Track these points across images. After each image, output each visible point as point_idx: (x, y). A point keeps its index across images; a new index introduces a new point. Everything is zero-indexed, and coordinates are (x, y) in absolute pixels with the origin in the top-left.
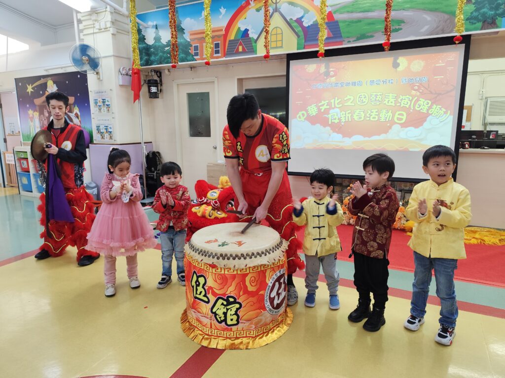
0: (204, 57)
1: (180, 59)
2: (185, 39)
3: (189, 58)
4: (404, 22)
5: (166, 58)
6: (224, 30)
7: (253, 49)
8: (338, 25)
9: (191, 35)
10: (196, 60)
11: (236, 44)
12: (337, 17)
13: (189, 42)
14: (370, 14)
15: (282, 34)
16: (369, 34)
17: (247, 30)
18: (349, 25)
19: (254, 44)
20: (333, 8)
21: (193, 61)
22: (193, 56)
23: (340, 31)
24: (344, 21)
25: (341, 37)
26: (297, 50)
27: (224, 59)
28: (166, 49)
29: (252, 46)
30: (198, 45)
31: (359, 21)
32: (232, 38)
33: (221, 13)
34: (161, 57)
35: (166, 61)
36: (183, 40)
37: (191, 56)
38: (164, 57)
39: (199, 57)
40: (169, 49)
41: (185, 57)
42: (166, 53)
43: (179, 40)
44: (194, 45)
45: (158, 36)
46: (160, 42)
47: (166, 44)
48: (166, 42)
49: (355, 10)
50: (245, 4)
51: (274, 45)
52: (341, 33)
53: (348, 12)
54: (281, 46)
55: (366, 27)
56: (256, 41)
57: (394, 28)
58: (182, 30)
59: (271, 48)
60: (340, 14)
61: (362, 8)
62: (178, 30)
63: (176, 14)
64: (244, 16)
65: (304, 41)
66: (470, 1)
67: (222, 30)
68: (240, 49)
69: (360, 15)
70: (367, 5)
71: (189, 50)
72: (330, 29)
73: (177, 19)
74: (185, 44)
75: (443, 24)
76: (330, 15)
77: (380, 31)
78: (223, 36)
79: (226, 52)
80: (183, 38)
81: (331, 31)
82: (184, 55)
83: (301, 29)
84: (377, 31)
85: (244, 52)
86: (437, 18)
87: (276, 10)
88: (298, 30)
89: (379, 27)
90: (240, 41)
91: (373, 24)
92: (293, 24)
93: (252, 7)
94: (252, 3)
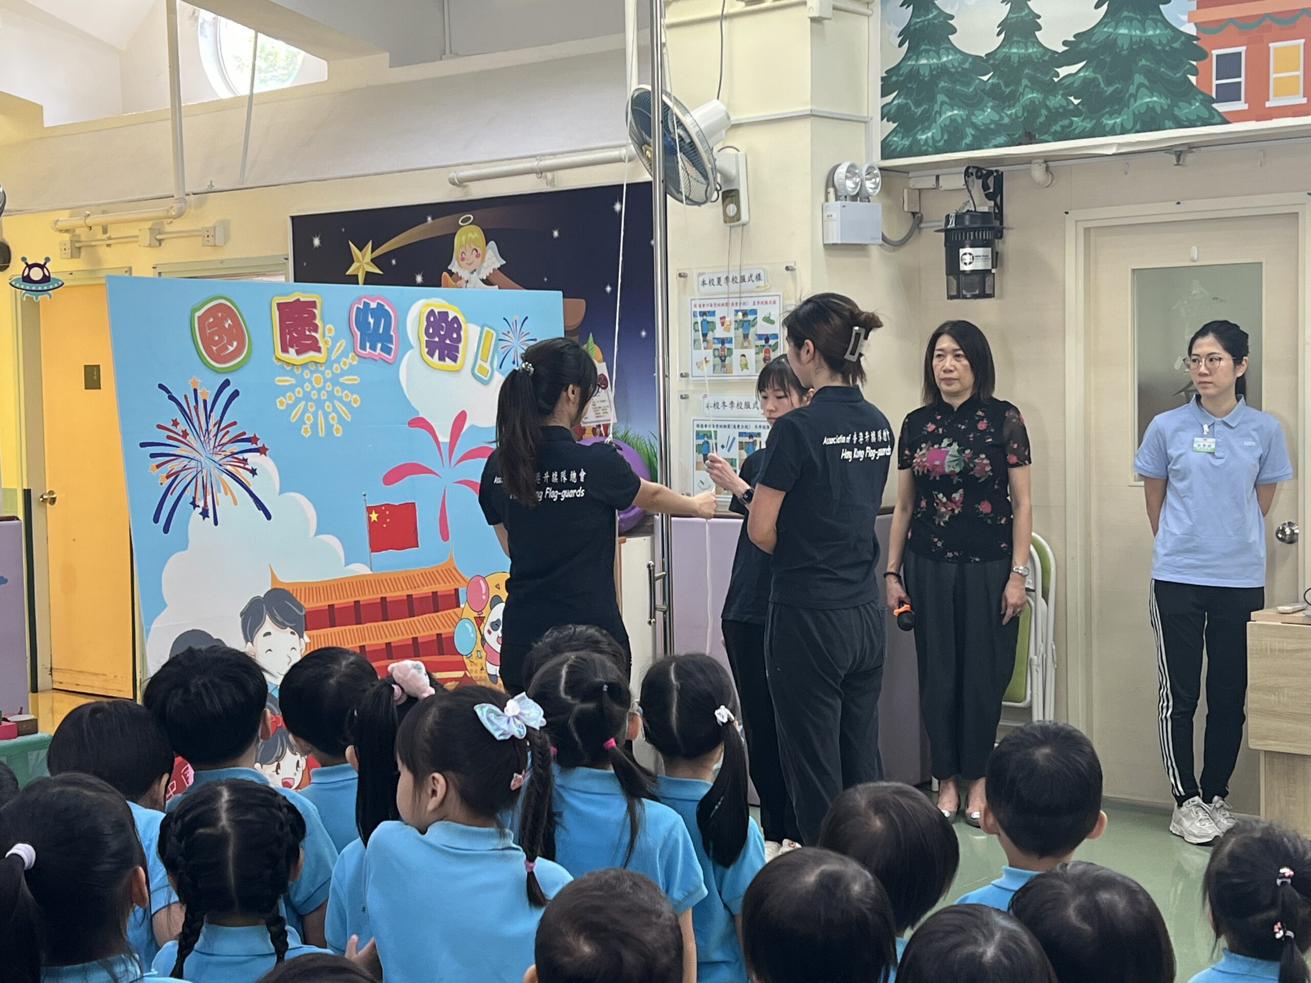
0: (1268, 104)
1: (1137, 117)
2: (1167, 25)
3: (1184, 111)
5: (1056, 115)
9: (1201, 5)
10: (1226, 122)
13: (1191, 37)
22: (1208, 101)
28: (1063, 71)
30: (1242, 49)
34: (1032, 110)
35: (1061, 126)
36: (1158, 32)
37: (1201, 104)
38: (1047, 108)
39: (1241, 106)
40: (1081, 74)
41: (1166, 108)
42: (1061, 92)
43: (1138, 32)
44: (1215, 52)
45: (1024, 14)
46: (1033, 43)
47: (1066, 48)
48: (1065, 43)
71: (1190, 76)
74: (1167, 49)
80: (1159, 21)
82: (1162, 101)
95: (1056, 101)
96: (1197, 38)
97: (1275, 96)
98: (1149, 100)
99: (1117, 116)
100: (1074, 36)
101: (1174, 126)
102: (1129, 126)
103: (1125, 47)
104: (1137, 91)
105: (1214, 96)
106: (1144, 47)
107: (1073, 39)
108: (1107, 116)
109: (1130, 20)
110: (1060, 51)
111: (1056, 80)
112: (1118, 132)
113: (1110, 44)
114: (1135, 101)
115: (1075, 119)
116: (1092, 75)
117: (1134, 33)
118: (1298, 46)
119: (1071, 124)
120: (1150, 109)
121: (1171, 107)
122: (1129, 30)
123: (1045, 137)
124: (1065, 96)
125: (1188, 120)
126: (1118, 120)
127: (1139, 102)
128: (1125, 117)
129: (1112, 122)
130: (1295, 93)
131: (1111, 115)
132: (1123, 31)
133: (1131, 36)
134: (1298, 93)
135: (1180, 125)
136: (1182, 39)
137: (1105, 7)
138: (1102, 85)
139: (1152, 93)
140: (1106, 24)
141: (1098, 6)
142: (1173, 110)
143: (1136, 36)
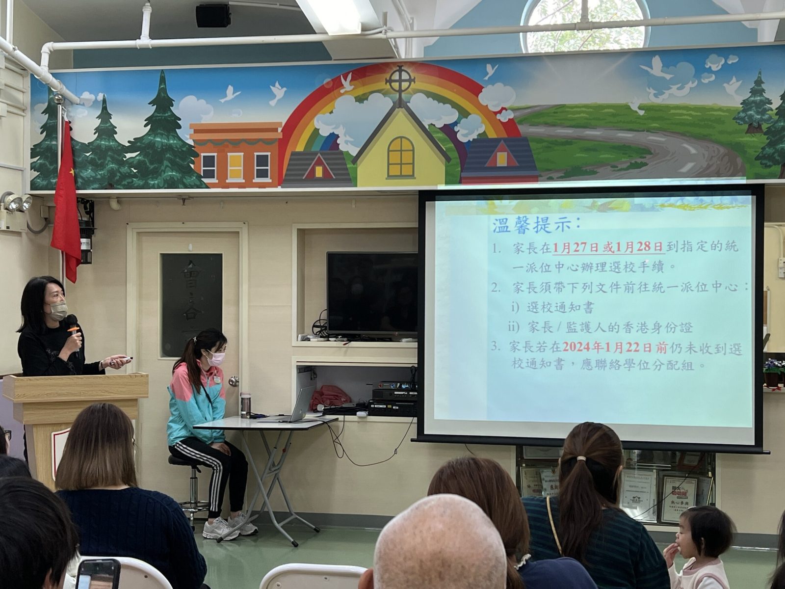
0: (227, 181)
2: (180, 139)
3: (188, 180)
4: (651, 153)
5: (124, 176)
6: (280, 130)
7: (348, 174)
8: (529, 146)
9: (196, 131)
10: (208, 188)
11: (308, 162)
12: (524, 130)
13: (191, 146)
14: (589, 133)
15: (413, 150)
16: (588, 168)
17: (334, 137)
18: (548, 147)
19: (350, 166)
20: (518, 113)
21: (198, 187)
22: (199, 177)
23: (532, 156)
24: (540, 140)
25: (534, 168)
26: (447, 183)
27: (279, 189)
28: (128, 155)
29: (347, 169)
30: (215, 154)
31: (568, 142)
32: (300, 148)
33: (275, 96)
34: (112, 173)
35: (128, 182)
36: (175, 142)
37: (196, 178)
38: (120, 172)
39: (215, 181)
40: (137, 158)
41: (179, 178)
42: (127, 165)
43: (165, 141)
44: (203, 154)
45: (108, 125)
46: (113, 140)
47: (129, 144)
48: (129, 142)
49: (559, 122)
50: (331, 84)
51: (395, 170)
52: (533, 161)
53: (547, 124)
54: (411, 174)
55: (582, 155)
56: (355, 160)
57: (633, 162)
58: (173, 118)
59: (389, 177)
60: (530, 125)
61: (573, 120)
62: (163, 118)
63: (160, 84)
64: (328, 108)
65: (459, 169)
66: (759, 128)
67: (276, 130)
68: (319, 172)
69: (569, 132)
70: (582, 115)
71: (190, 164)
72: (512, 151)
73: (163, 95)
74: (180, 150)
75: (719, 162)
76: (510, 126)
77: (608, 165)
78: (276, 144)
79: (285, 176)
80: (176, 136)
81: (514, 156)
82: (178, 175)
83: (452, 145)
84: (602, 164)
85: (327, 179)
86: (707, 151)
87: (400, 104)
88: (447, 146)
89: (607, 156)
90: (319, 157)
91: (595, 150)
92: (437, 135)
93: (346, 92)
94: (347, 84)
95: (124, 170)
96: (194, 147)
97: (230, 177)
98: (171, 173)
99: (155, 179)
100: (134, 139)
101: (183, 187)
102: (161, 186)
103: (159, 147)
104: (165, 168)
105: (202, 175)
106: (170, 148)
107: (133, 140)
108: (150, 179)
109: (162, 134)
110: (127, 145)
111: (125, 159)
112: (156, 187)
113: (151, 145)
114: (164, 173)
115: (135, 179)
116: (143, 159)
117: (163, 141)
118: (241, 156)
119: (133, 182)
120: (172, 177)
121: (182, 178)
122: (161, 139)
123: (119, 187)
124: (130, 167)
125: (190, 185)
126: (156, 182)
127: (166, 174)
128: (159, 181)
129: (153, 182)
130: (239, 177)
131: (153, 179)
132: (158, 139)
133: (162, 142)
134: (241, 177)
135: (186, 187)
136: (187, 146)
137: (149, 127)
138: (148, 164)
139: (172, 171)
140: (150, 135)
141: (146, 126)
142: (182, 180)
143: (165, 142)
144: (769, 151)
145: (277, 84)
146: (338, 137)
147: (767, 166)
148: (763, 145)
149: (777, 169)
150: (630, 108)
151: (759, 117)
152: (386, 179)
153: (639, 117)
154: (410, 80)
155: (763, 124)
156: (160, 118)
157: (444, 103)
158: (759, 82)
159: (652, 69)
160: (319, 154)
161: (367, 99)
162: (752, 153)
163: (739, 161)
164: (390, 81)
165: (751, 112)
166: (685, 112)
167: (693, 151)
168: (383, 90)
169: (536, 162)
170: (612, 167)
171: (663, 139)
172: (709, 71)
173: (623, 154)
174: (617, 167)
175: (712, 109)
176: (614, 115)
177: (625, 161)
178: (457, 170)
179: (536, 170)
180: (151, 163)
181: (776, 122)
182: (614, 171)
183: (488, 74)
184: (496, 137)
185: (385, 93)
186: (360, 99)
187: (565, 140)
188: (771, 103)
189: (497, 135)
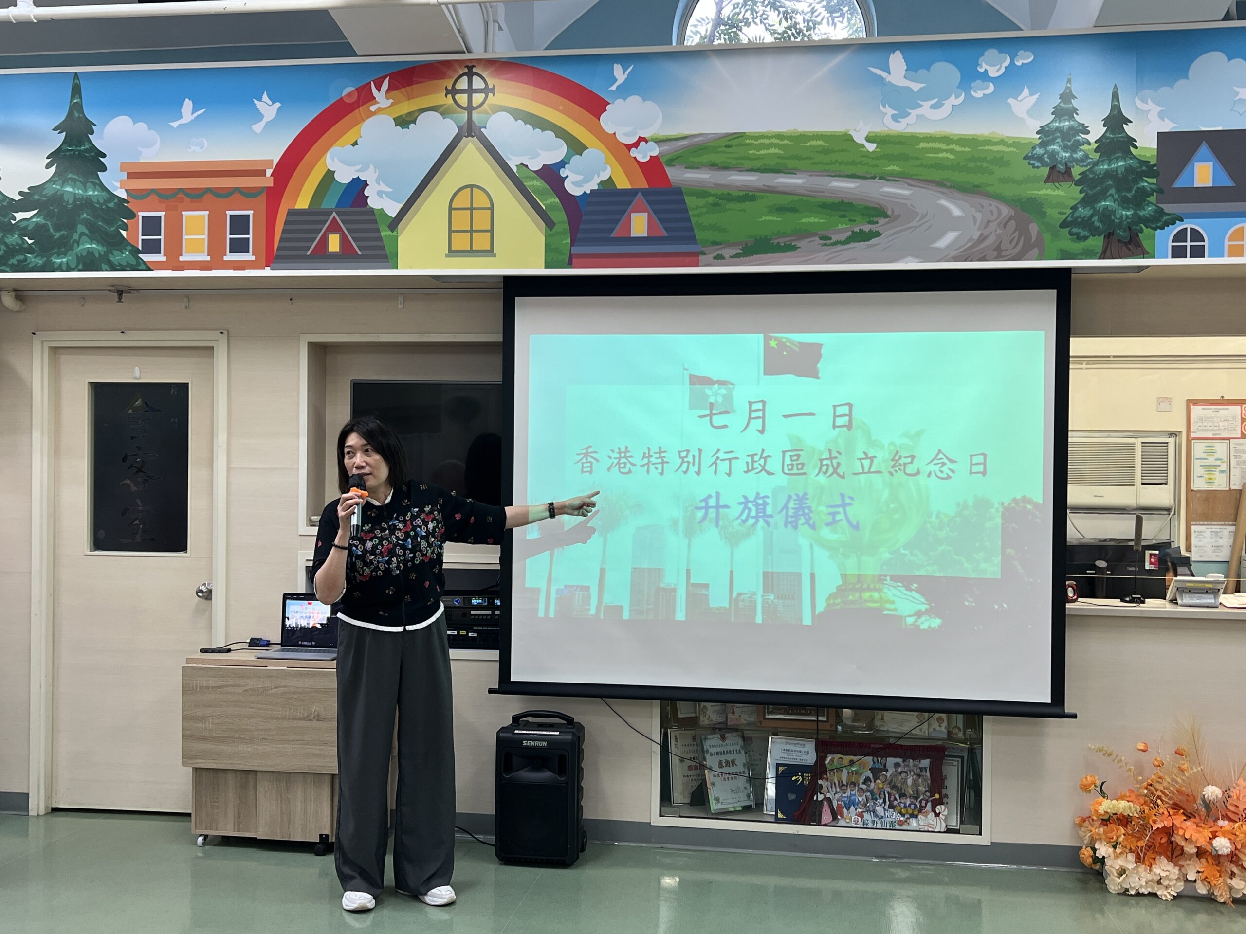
0: (181, 259)
1: (79, 259)
2: (104, 188)
3: (117, 257)
4: (886, 216)
5: (13, 251)
6: (269, 172)
7: (383, 248)
8: (683, 202)
9: (130, 175)
10: (150, 270)
11: (318, 227)
12: (676, 175)
13: (122, 200)
14: (783, 180)
15: (492, 208)
16: (782, 241)
17: (358, 186)
18: (715, 205)
19: (385, 233)
20: (666, 147)
21: (134, 269)
22: (136, 252)
23: (688, 220)
24: (701, 193)
25: (692, 239)
26: (547, 266)
27: (267, 272)
29: (380, 239)
30: (162, 214)
31: (748, 196)
32: (303, 203)
33: (259, 116)
35: (18, 261)
36: (96, 193)
37: (130, 253)
38: (6, 244)
39: (160, 258)
40: (34, 220)
41: (102, 254)
42: (17, 232)
43: (80, 191)
44: (141, 214)
47: (21, 197)
48: (21, 193)
49: (734, 162)
50: (355, 98)
51: (461, 242)
52: (691, 229)
53: (713, 166)
54: (489, 248)
55: (771, 218)
56: (395, 223)
57: (857, 230)
58: (93, 154)
59: (452, 252)
60: (686, 168)
61: (758, 158)
62: (77, 153)
63: (73, 97)
64: (350, 136)
65: (569, 241)
66: (1067, 174)
67: (263, 173)
68: (334, 244)
69: (751, 179)
70: (773, 151)
71: (121, 231)
72: (656, 212)
73: (77, 115)
74: (104, 207)
75: (999, 231)
76: (653, 168)
77: (815, 234)
78: (264, 195)
79: (277, 250)
80: (97, 184)
81: (659, 219)
82: (100, 248)
83: (557, 200)
84: (805, 234)
85: (347, 256)
86: (980, 211)
87: (469, 130)
88: (548, 202)
89: (812, 220)
90: (334, 217)
91: (793, 210)
92: (531, 183)
93: (380, 110)
94: (380, 96)
95: (13, 239)
96: (127, 202)
97: (186, 252)
98: (89, 246)
99: (64, 256)
100: (29, 189)
101: (108, 269)
102: (73, 266)
103: (70, 202)
104: (80, 238)
105: (140, 248)
106: (87, 204)
107: (27, 191)
108: (55, 255)
109: (74, 181)
110: (16, 199)
111: (13, 222)
112: (64, 269)
113: (57, 199)
114: (78, 246)
115: (29, 255)
116: (43, 222)
117: (77, 192)
118: (204, 216)
119: (26, 259)
120: (90, 253)
121: (107, 253)
122: (74, 189)
123: (3, 268)
124: (21, 236)
125: (120, 265)
126: (64, 260)
127: (81, 247)
128: (70, 258)
129: (60, 261)
130: (201, 252)
131: (59, 255)
132: (69, 189)
133: (75, 194)
134: (204, 252)
135: (114, 269)
136: (116, 201)
137: (54, 168)
138: (51, 230)
139: (92, 241)
140: (55, 182)
141: (48, 166)
142: (108, 256)
143: (79, 194)
144: (1084, 212)
145: (265, 97)
146: (365, 184)
147: (1079, 238)
148: (1073, 203)
149: (1097, 242)
150: (853, 140)
151: (1068, 155)
152: (447, 256)
153: (867, 155)
154: (486, 91)
155: (1073, 167)
156: (72, 153)
157: (543, 130)
158: (1067, 96)
159: (889, 73)
160: (334, 214)
161: (414, 122)
162: (1055, 215)
163: (1034, 228)
164: (453, 92)
165: (1055, 147)
166: (943, 146)
167: (956, 212)
168: (441, 106)
169: (696, 231)
170: (821, 239)
171: (906, 192)
172: (985, 76)
173: (841, 216)
174: (830, 239)
175: (988, 142)
176: (825, 151)
177: (843, 228)
178: (565, 242)
179: (697, 244)
180: (57, 229)
181: (1096, 163)
182: (825, 245)
183: (616, 80)
184: (628, 186)
185: (444, 112)
186: (403, 122)
187: (744, 193)
188: (1088, 132)
189: (632, 186)
